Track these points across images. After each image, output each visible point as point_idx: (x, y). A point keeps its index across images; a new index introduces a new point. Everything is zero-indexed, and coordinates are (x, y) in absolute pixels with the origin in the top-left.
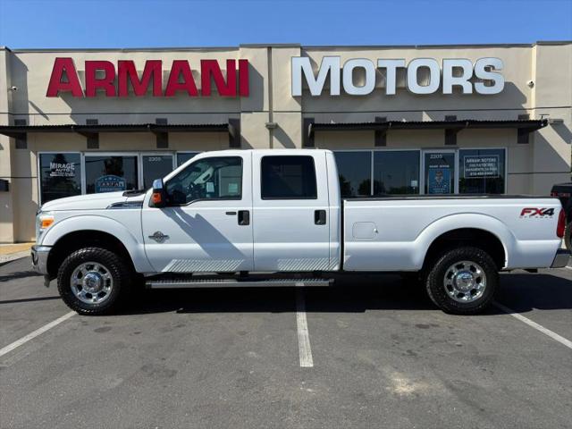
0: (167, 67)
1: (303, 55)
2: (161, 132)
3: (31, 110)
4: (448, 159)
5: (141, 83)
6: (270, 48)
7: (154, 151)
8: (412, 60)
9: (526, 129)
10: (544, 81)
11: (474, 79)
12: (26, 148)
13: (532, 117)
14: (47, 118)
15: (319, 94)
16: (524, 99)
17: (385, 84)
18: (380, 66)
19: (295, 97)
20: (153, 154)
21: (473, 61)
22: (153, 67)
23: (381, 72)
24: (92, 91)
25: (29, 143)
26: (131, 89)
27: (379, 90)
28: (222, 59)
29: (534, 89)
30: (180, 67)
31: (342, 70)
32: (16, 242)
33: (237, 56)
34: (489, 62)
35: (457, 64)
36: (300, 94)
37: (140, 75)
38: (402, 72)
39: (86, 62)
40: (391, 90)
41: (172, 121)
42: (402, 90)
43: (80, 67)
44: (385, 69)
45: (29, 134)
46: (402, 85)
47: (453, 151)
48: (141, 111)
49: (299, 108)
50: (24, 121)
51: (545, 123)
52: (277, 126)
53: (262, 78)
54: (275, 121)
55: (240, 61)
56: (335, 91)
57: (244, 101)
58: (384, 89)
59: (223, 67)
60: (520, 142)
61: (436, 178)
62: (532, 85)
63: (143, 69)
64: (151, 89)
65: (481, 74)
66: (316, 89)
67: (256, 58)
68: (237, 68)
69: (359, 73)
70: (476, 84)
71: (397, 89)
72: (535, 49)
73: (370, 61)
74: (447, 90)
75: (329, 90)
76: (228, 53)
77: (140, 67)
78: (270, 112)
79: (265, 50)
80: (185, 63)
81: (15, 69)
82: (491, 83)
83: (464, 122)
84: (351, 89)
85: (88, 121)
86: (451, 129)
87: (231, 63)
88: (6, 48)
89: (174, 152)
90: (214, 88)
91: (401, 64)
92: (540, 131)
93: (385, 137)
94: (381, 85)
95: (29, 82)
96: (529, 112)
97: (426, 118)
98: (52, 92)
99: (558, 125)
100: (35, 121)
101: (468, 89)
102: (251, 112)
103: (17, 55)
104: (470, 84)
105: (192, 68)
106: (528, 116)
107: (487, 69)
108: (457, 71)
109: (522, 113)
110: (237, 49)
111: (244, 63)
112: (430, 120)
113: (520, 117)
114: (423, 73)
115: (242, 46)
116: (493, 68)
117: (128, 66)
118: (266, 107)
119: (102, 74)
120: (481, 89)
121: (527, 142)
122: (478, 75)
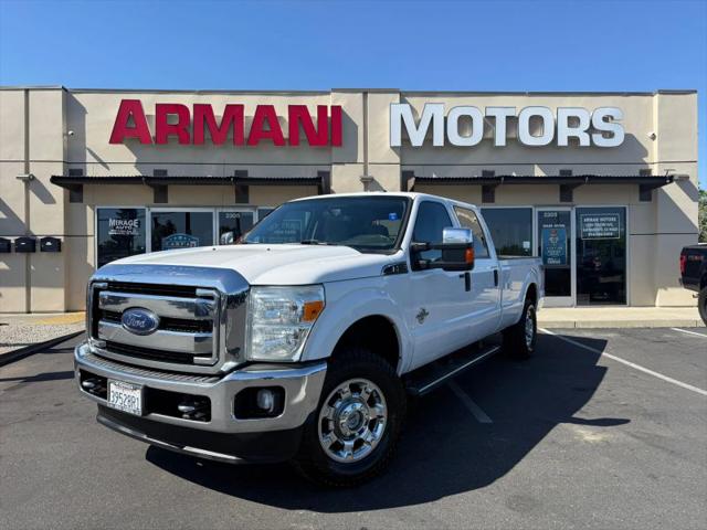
0: (250, 113)
1: (403, 101)
2: (242, 185)
3: (89, 158)
4: (563, 218)
5: (219, 130)
6: (365, 93)
7: (233, 207)
8: (524, 108)
9: (648, 186)
10: (667, 133)
11: (591, 130)
12: (81, 201)
13: (655, 173)
14: (108, 168)
15: (420, 144)
16: (645, 153)
17: (494, 134)
18: (488, 114)
19: (393, 148)
20: (231, 210)
21: (591, 110)
22: (234, 112)
23: (490, 121)
24: (161, 138)
25: (86, 196)
26: (207, 135)
27: (488, 141)
28: (312, 105)
29: (656, 142)
30: (265, 112)
31: (446, 119)
32: (67, 311)
33: (329, 101)
34: (607, 112)
35: (573, 113)
36: (399, 143)
37: (218, 121)
38: (512, 122)
39: (157, 105)
40: (500, 140)
41: (254, 173)
42: (513, 141)
43: (149, 110)
44: (494, 117)
45: (85, 186)
46: (513, 135)
47: (567, 209)
48: (218, 161)
49: (397, 159)
50: (81, 171)
51: (671, 179)
52: (372, 179)
53: (357, 127)
54: (369, 175)
55: (332, 107)
56: (438, 141)
57: (335, 150)
58: (492, 140)
59: (314, 113)
60: (641, 199)
61: (551, 239)
62: (653, 137)
63: (222, 115)
64: (230, 136)
65: (599, 125)
66: (417, 139)
67: (350, 104)
68: (329, 115)
69: (465, 122)
70: (594, 136)
71: (507, 140)
72: (656, 98)
73: (477, 109)
74: (563, 141)
75: (432, 140)
76: (318, 97)
77: (219, 112)
78: (365, 164)
79: (360, 95)
80: (270, 109)
81: (73, 112)
82: (609, 135)
83: (583, 177)
84: (456, 140)
85: (155, 171)
86: (566, 185)
87: (322, 109)
88: (64, 89)
89: (255, 207)
90: (303, 136)
91: (511, 113)
92: (664, 188)
93: (493, 193)
94: (489, 135)
95: (87, 127)
96: (650, 167)
97: (538, 172)
98: (116, 138)
99: (683, 181)
100: (92, 171)
101: (585, 141)
102: (343, 164)
103: (75, 95)
104: (587, 135)
105: (278, 114)
106: (650, 171)
107: (605, 119)
108: (573, 121)
109: (644, 167)
110: (328, 93)
111: (337, 110)
112: (544, 175)
113: (642, 172)
114: (536, 122)
115: (335, 90)
116: (612, 118)
117: (204, 111)
118: (360, 158)
119: (174, 119)
120: (600, 141)
121: (649, 199)
122: (596, 126)
